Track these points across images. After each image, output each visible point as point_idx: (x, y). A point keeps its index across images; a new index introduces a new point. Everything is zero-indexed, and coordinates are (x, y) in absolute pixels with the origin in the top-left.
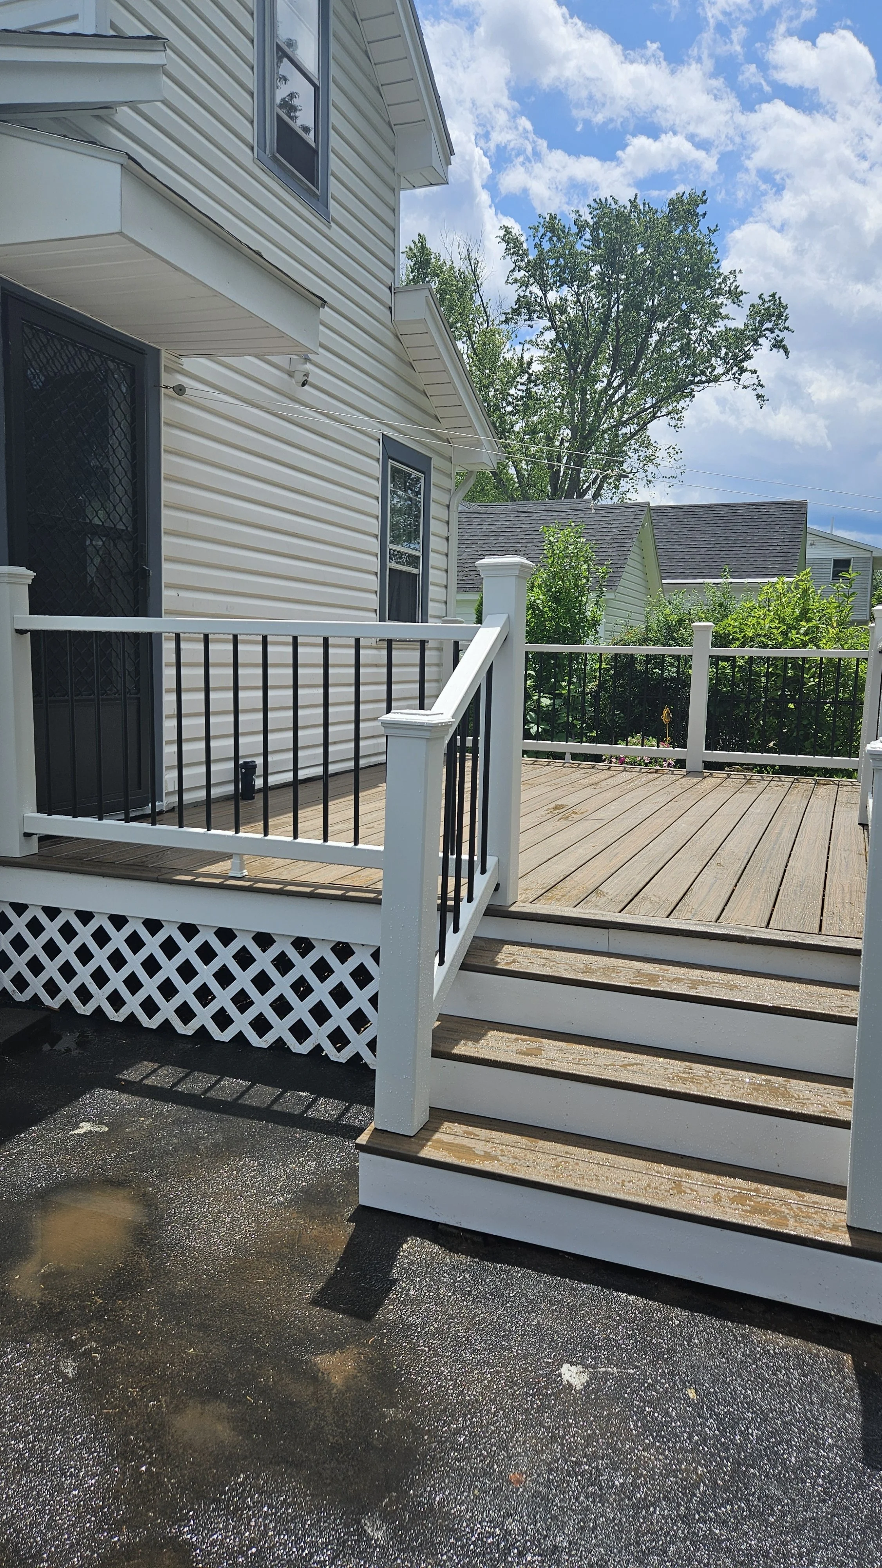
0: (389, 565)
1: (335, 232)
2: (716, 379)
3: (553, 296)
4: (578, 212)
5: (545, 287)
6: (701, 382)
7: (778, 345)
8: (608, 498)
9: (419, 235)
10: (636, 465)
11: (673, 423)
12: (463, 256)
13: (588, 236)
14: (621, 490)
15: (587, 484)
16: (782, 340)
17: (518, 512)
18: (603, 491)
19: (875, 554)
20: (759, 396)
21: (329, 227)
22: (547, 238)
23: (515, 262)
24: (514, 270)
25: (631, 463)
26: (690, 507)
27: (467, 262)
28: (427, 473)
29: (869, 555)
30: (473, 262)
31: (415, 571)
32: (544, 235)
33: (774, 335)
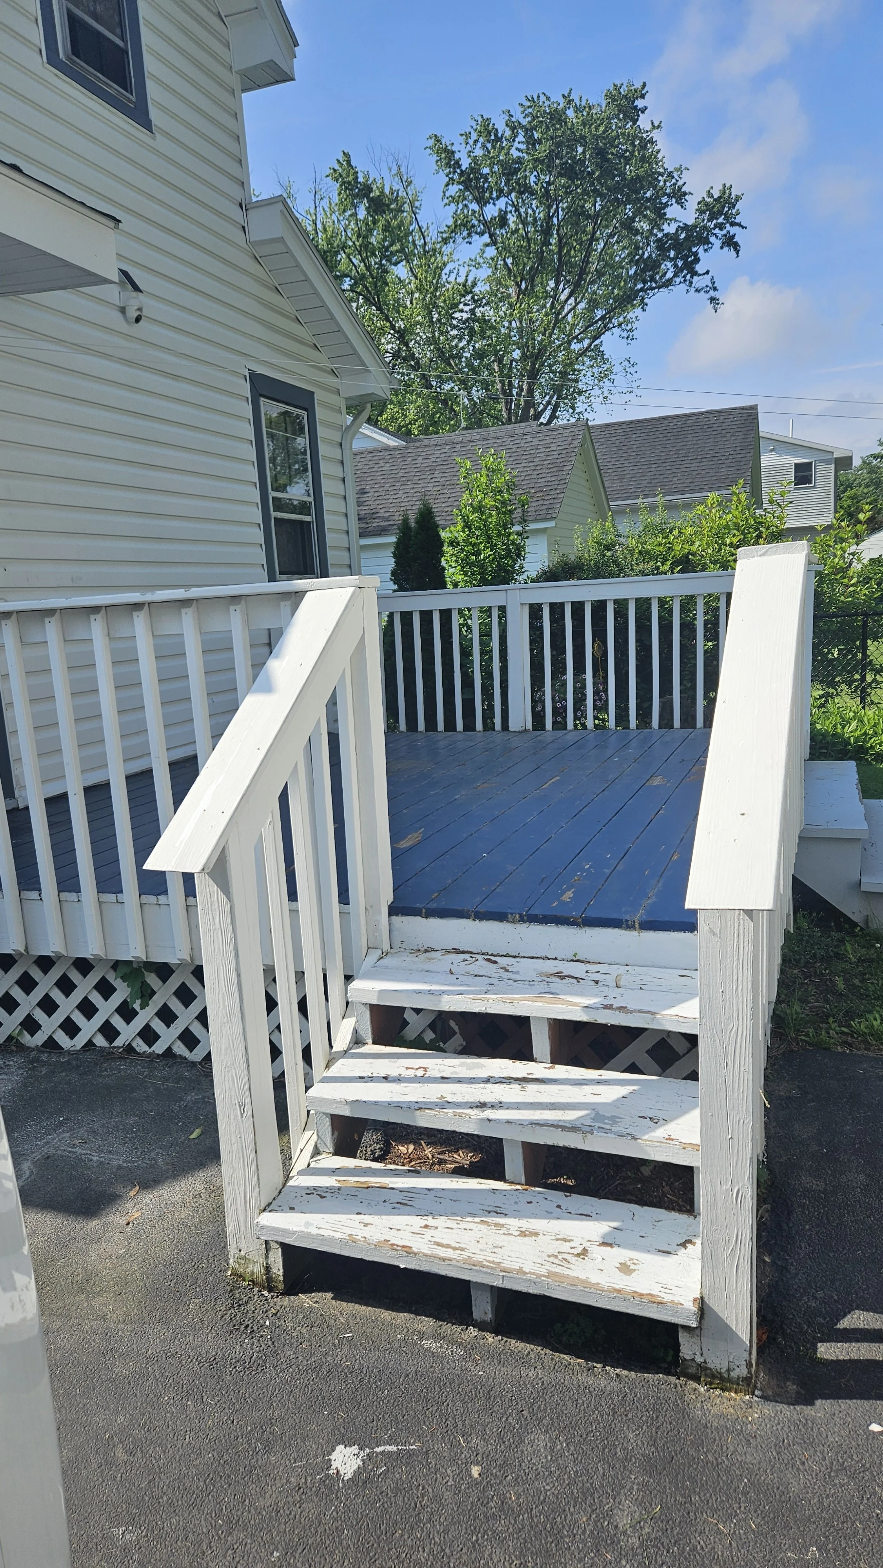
0: (274, 514)
1: (161, 144)
2: (668, 283)
3: (491, 211)
4: (509, 112)
5: (482, 202)
6: (652, 289)
7: (730, 242)
8: (565, 418)
9: (344, 153)
10: (591, 383)
11: (625, 334)
12: (394, 172)
13: (521, 138)
14: (578, 410)
15: (542, 406)
16: (734, 236)
17: (453, 443)
18: (558, 413)
19: (836, 455)
20: (712, 299)
21: (154, 139)
22: (479, 145)
23: (447, 176)
24: (447, 185)
25: (586, 378)
26: (639, 421)
27: (397, 179)
28: (310, 409)
29: (830, 457)
30: (405, 178)
31: (307, 518)
32: (476, 141)
33: (724, 232)
